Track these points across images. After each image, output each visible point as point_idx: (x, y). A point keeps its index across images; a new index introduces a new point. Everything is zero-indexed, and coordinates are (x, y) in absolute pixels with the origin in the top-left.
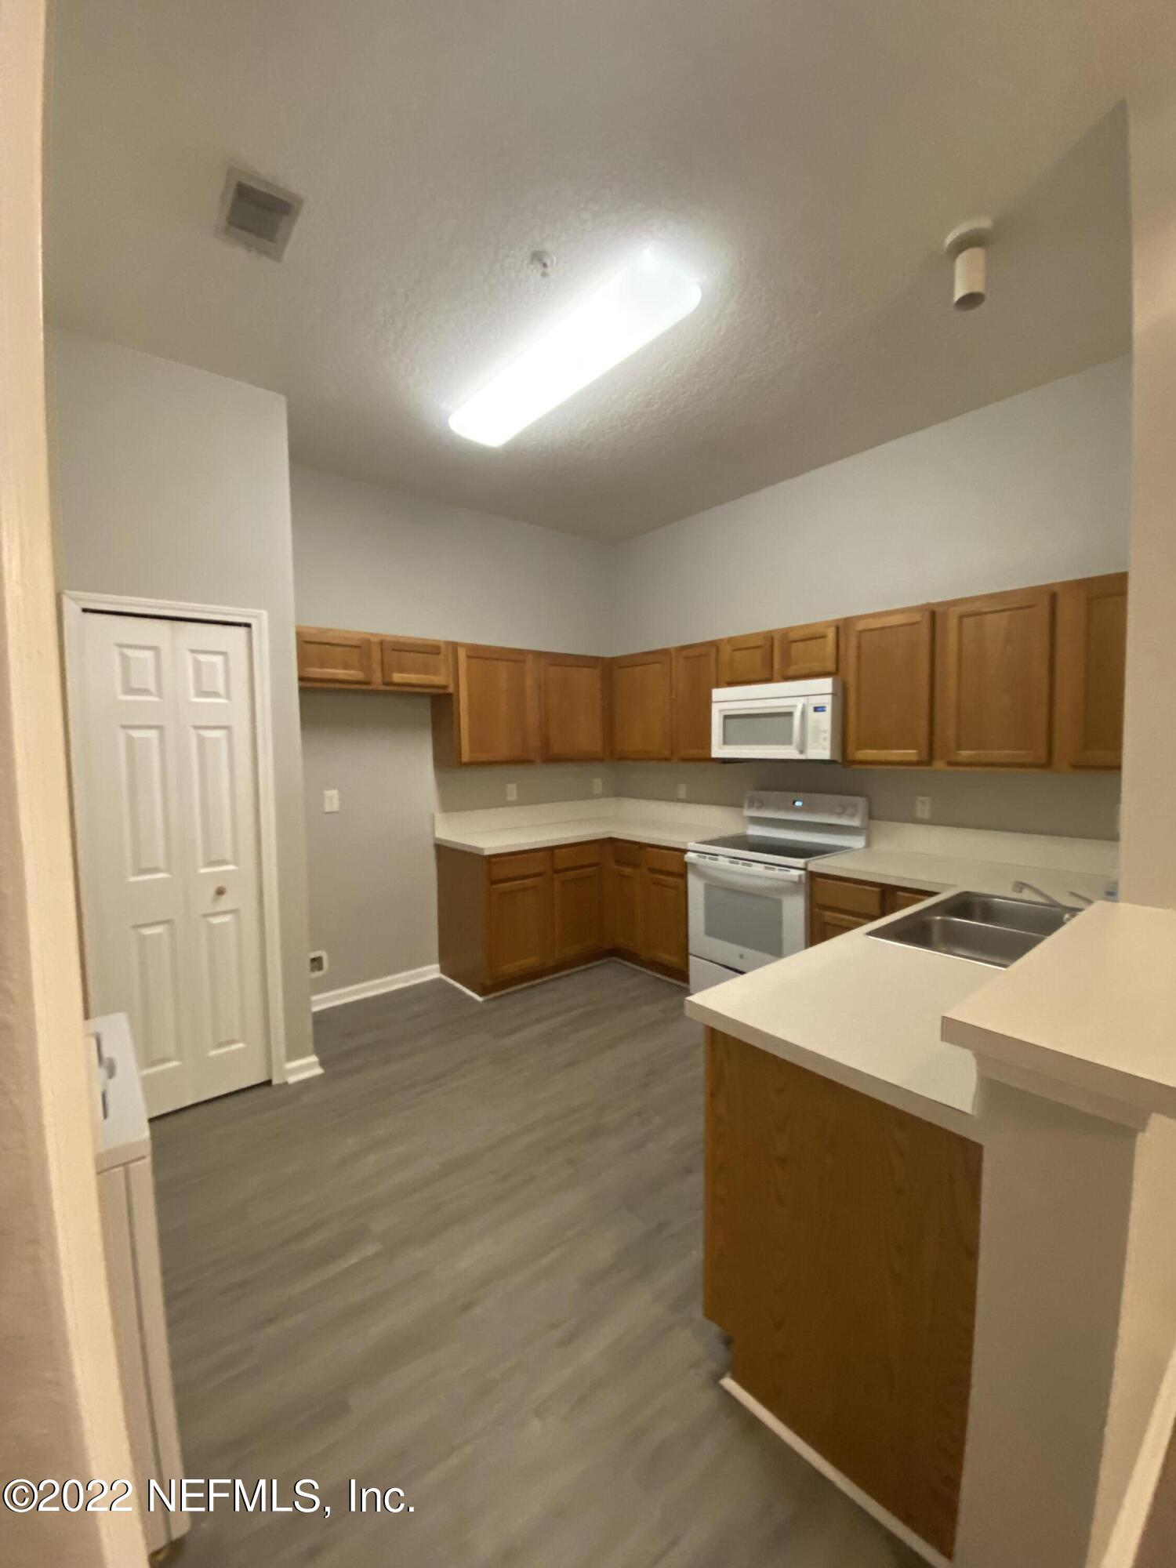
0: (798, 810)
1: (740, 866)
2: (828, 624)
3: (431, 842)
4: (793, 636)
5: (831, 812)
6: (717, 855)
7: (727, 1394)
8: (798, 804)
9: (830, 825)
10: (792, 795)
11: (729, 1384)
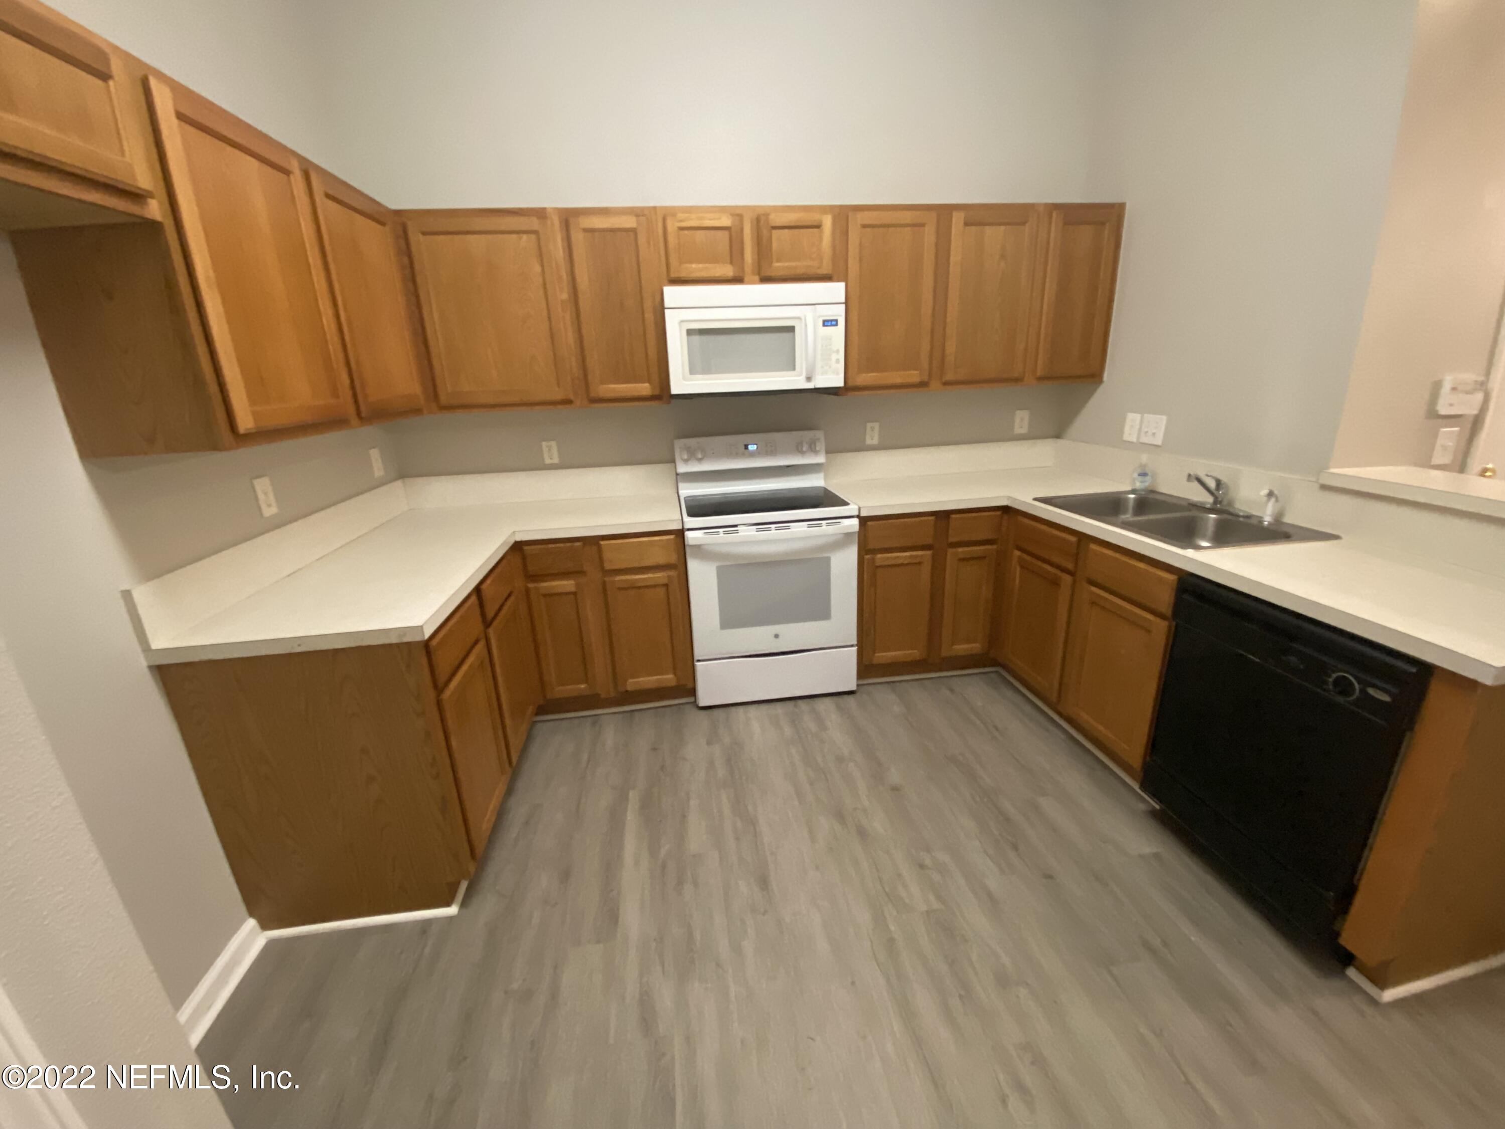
0: (752, 455)
1: (773, 532)
2: (824, 209)
3: (143, 663)
4: (778, 219)
5: (786, 452)
6: (736, 526)
7: (1400, 1004)
8: (752, 448)
9: (788, 466)
10: (742, 439)
11: (1390, 995)
